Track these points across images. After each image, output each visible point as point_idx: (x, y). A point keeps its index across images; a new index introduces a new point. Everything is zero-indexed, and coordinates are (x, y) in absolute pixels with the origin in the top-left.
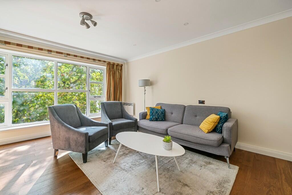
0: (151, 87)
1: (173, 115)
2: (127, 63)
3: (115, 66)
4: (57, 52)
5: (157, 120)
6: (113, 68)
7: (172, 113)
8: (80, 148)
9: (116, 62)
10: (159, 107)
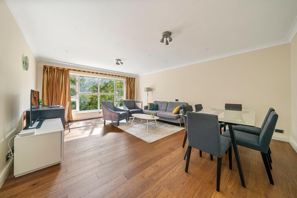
0: (151, 92)
1: (162, 107)
2: (138, 77)
3: (131, 79)
4: (101, 74)
5: (153, 110)
6: (129, 80)
7: (161, 106)
8: (116, 119)
9: (131, 77)
10: (155, 103)
